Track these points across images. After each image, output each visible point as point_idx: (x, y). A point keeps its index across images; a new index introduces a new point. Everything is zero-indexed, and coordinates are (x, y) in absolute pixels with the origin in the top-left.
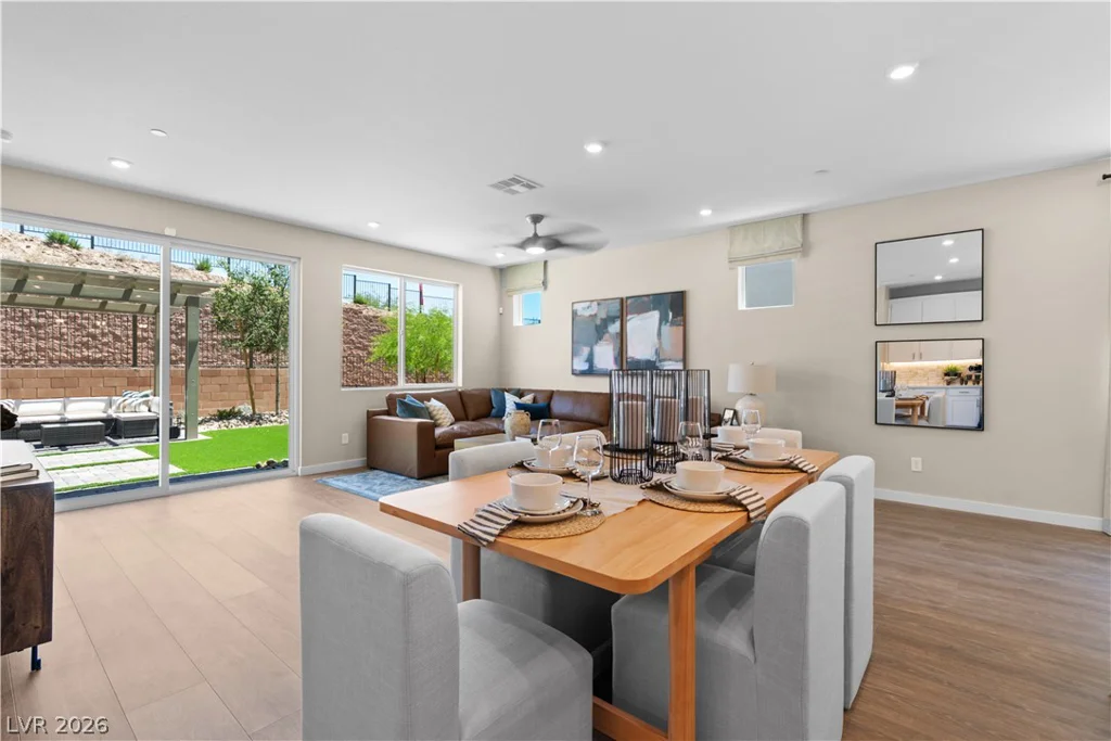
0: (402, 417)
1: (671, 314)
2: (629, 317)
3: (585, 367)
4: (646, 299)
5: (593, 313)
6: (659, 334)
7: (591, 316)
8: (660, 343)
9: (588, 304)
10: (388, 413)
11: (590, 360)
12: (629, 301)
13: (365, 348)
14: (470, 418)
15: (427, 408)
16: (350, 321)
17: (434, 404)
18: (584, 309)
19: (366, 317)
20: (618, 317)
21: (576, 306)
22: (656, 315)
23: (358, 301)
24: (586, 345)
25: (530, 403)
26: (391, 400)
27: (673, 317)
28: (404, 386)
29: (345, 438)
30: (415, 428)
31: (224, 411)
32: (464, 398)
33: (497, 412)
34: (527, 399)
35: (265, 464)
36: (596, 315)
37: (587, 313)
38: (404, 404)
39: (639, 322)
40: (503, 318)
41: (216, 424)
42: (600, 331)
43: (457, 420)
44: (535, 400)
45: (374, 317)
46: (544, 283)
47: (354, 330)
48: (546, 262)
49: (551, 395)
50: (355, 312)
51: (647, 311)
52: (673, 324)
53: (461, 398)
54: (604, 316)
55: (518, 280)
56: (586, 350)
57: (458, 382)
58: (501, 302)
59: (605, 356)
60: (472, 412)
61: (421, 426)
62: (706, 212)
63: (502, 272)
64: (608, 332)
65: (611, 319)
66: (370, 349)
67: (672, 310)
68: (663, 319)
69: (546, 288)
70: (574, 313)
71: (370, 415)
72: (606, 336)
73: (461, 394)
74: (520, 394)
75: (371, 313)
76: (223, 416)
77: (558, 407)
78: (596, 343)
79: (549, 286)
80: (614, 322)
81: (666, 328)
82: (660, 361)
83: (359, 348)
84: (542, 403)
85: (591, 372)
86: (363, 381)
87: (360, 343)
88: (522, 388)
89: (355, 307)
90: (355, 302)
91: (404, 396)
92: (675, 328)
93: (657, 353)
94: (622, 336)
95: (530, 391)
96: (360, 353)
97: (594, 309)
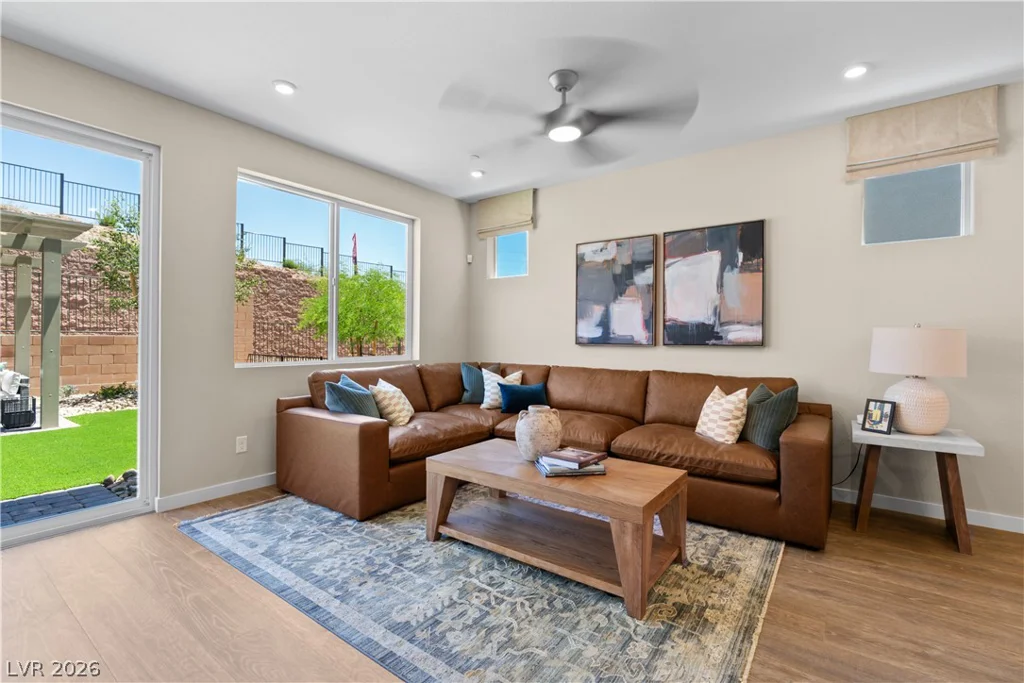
0: (334, 412)
1: (741, 255)
2: (668, 261)
3: (598, 333)
4: (698, 234)
5: (610, 257)
6: (720, 285)
7: (606, 261)
8: (722, 298)
9: (601, 245)
10: (311, 403)
11: (605, 323)
12: (669, 239)
13: (294, 315)
14: (434, 406)
15: (374, 396)
16: (279, 285)
17: (384, 389)
18: (595, 252)
19: (295, 281)
20: (650, 262)
21: (583, 249)
22: (714, 258)
23: (288, 265)
24: (597, 302)
25: (518, 383)
26: (316, 382)
27: (744, 260)
28: (336, 362)
29: (241, 444)
30: (356, 431)
31: (112, 388)
32: (426, 378)
33: (473, 395)
34: (513, 379)
35: (120, 478)
36: (614, 260)
37: (600, 258)
38: (334, 389)
39: (685, 269)
40: (473, 272)
41: (97, 404)
42: (621, 281)
43: (418, 410)
44: (524, 380)
45: (305, 281)
46: (534, 220)
47: (282, 295)
48: (535, 191)
49: (547, 373)
50: (284, 276)
51: (700, 252)
52: (744, 269)
53: (421, 376)
54: (628, 261)
55: (493, 218)
56: (598, 311)
57: (415, 354)
58: (469, 249)
59: (628, 316)
60: (437, 398)
61: (365, 429)
62: (856, 72)
63: (470, 206)
64: (633, 284)
65: (641, 266)
66: (299, 316)
67: (742, 250)
68: (727, 263)
69: (535, 227)
70: (580, 259)
71: (283, 407)
72: (631, 290)
73: (420, 371)
74: (502, 371)
75: (301, 278)
76: (108, 394)
77: (558, 389)
78: (615, 298)
79: (541, 223)
80: (644, 269)
81: (732, 277)
82: (722, 324)
83: (287, 315)
84: (534, 384)
85: (606, 340)
86: (292, 351)
87: (289, 309)
88: (502, 362)
89: (284, 271)
90: (284, 266)
91: (337, 377)
92: (748, 275)
93: (716, 312)
94: (655, 290)
95: (516, 367)
96: (289, 320)
97: (612, 252)
